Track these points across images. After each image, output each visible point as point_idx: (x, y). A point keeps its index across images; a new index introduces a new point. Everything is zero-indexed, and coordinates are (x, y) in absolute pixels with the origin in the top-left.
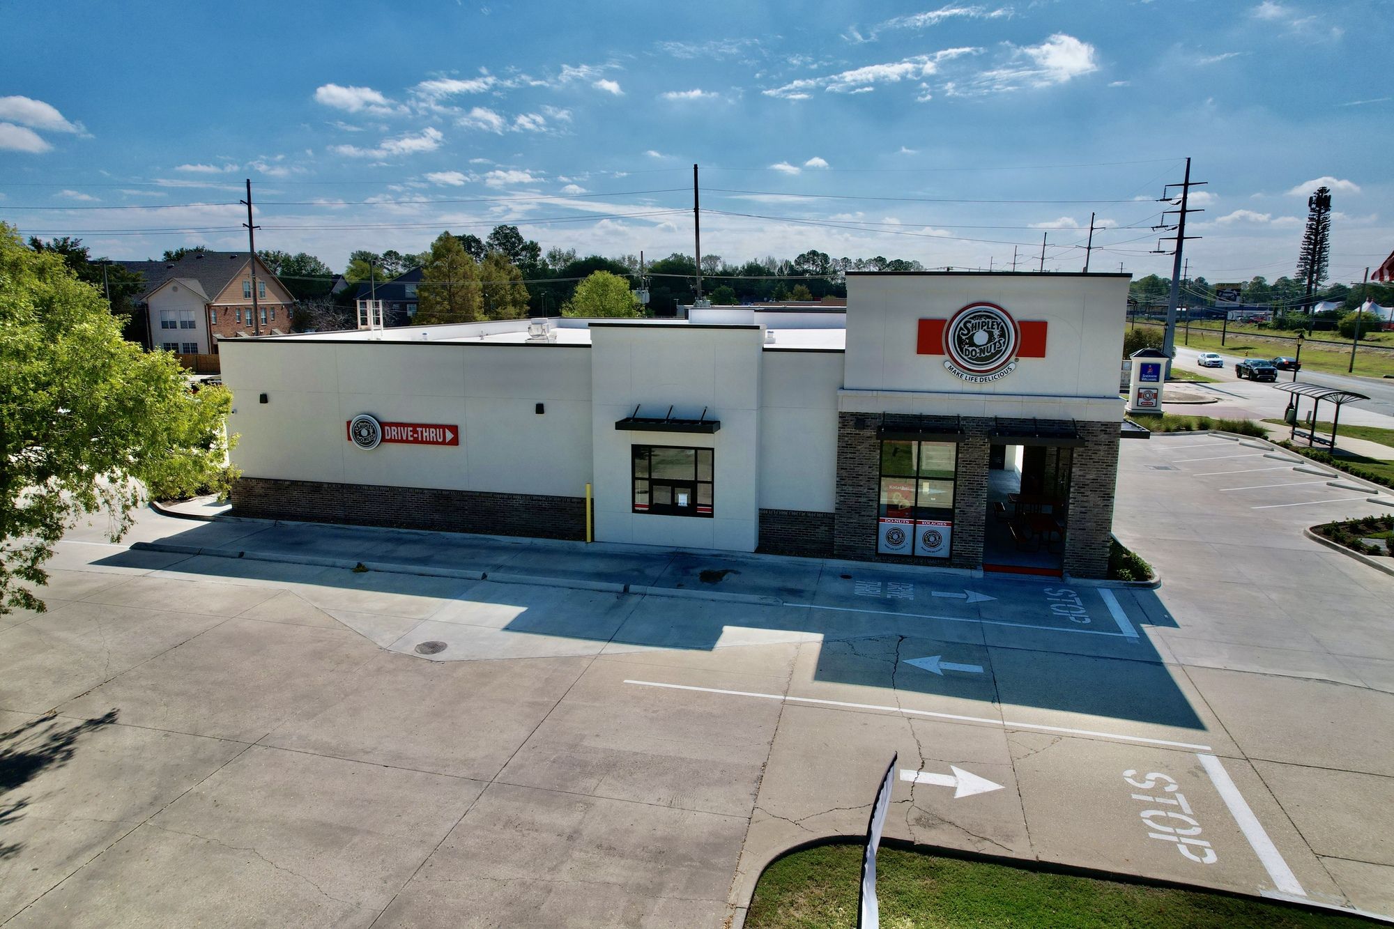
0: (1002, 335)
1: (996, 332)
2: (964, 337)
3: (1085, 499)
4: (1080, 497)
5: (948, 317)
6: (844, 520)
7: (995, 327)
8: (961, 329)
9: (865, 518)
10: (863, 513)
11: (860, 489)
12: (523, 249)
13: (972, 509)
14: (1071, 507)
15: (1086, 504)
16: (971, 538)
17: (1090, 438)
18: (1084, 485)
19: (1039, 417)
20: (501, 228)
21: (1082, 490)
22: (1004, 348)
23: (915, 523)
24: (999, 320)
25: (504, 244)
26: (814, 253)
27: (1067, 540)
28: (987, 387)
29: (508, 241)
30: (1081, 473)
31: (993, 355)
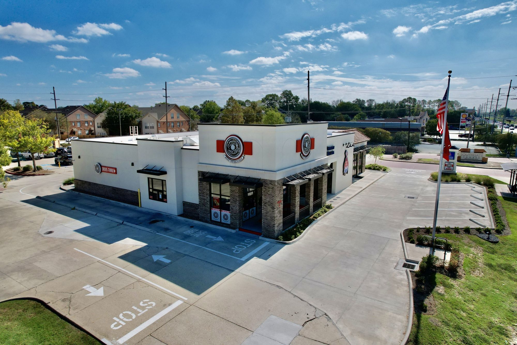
0: (239, 147)
1: (237, 146)
2: (228, 147)
3: (267, 208)
4: (265, 208)
5: (225, 140)
6: (201, 207)
7: (237, 144)
8: (227, 144)
9: (207, 208)
10: (206, 206)
11: (205, 197)
12: (293, 99)
13: (234, 208)
14: (263, 210)
15: (267, 210)
16: (235, 218)
17: (267, 186)
18: (266, 203)
19: (251, 177)
20: (285, 91)
21: (266, 205)
22: (239, 151)
23: (221, 211)
24: (238, 141)
25: (286, 97)
26: (410, 98)
27: (262, 223)
28: (237, 165)
29: (288, 96)
30: (265, 198)
31: (236, 154)
